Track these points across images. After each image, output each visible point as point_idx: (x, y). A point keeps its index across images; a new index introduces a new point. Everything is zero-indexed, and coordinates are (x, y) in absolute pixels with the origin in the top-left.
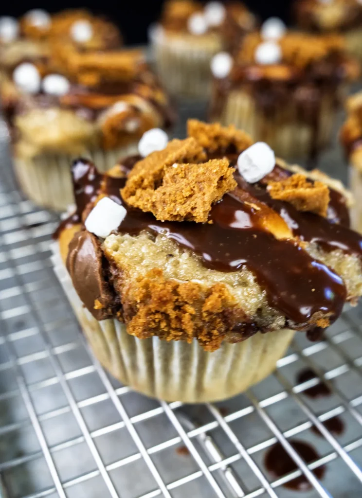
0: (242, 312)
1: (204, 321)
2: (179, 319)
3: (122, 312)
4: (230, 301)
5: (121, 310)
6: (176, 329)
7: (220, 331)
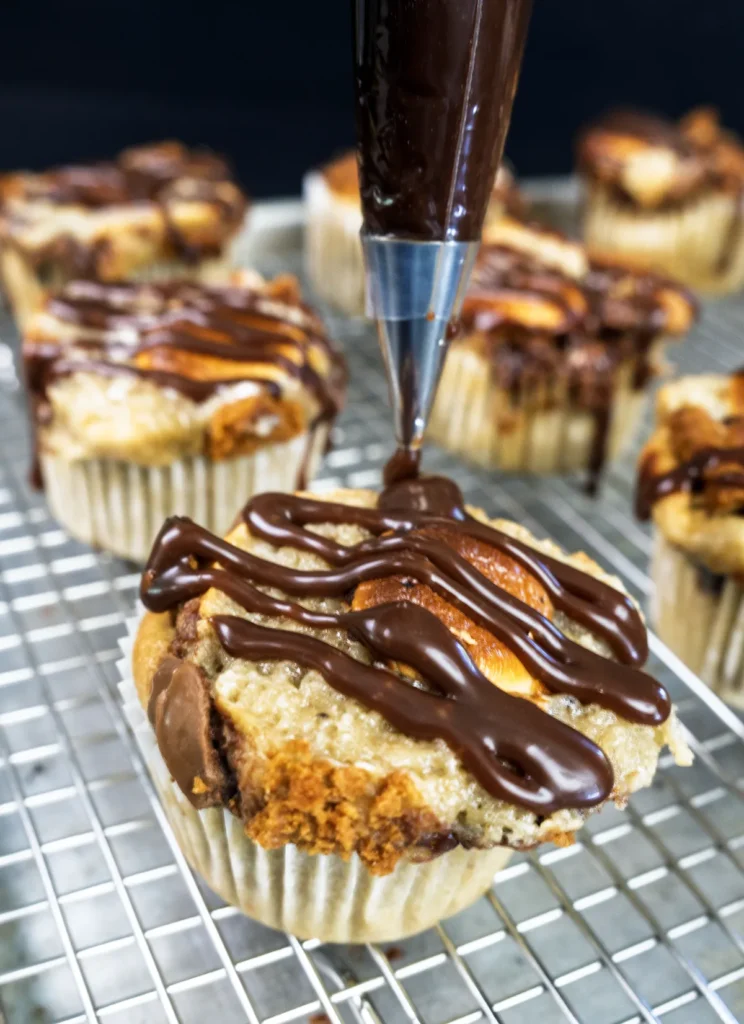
0: (432, 817)
1: (371, 829)
2: (331, 825)
3: (238, 801)
4: (415, 802)
5: (236, 796)
6: (325, 839)
7: (396, 847)
